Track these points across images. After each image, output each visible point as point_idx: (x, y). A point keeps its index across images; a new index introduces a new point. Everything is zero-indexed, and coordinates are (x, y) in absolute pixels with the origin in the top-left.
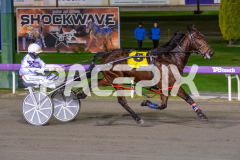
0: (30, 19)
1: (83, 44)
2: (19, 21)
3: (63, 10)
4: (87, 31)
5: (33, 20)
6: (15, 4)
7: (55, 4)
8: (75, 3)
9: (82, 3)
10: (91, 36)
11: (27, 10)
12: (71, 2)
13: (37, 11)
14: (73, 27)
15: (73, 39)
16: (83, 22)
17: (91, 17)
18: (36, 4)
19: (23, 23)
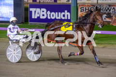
0: (84, 9)
1: (110, 22)
2: (79, 10)
3: (100, 5)
4: (112, 15)
5: (86, 9)
6: (78, 2)
7: (96, 2)
8: (106, 2)
9: (109, 2)
10: (114, 18)
11: (83, 5)
12: (104, 1)
13: (88, 6)
14: (105, 13)
15: (105, 19)
16: (110, 11)
17: (114, 8)
18: (88, 2)
19: (81, 11)
